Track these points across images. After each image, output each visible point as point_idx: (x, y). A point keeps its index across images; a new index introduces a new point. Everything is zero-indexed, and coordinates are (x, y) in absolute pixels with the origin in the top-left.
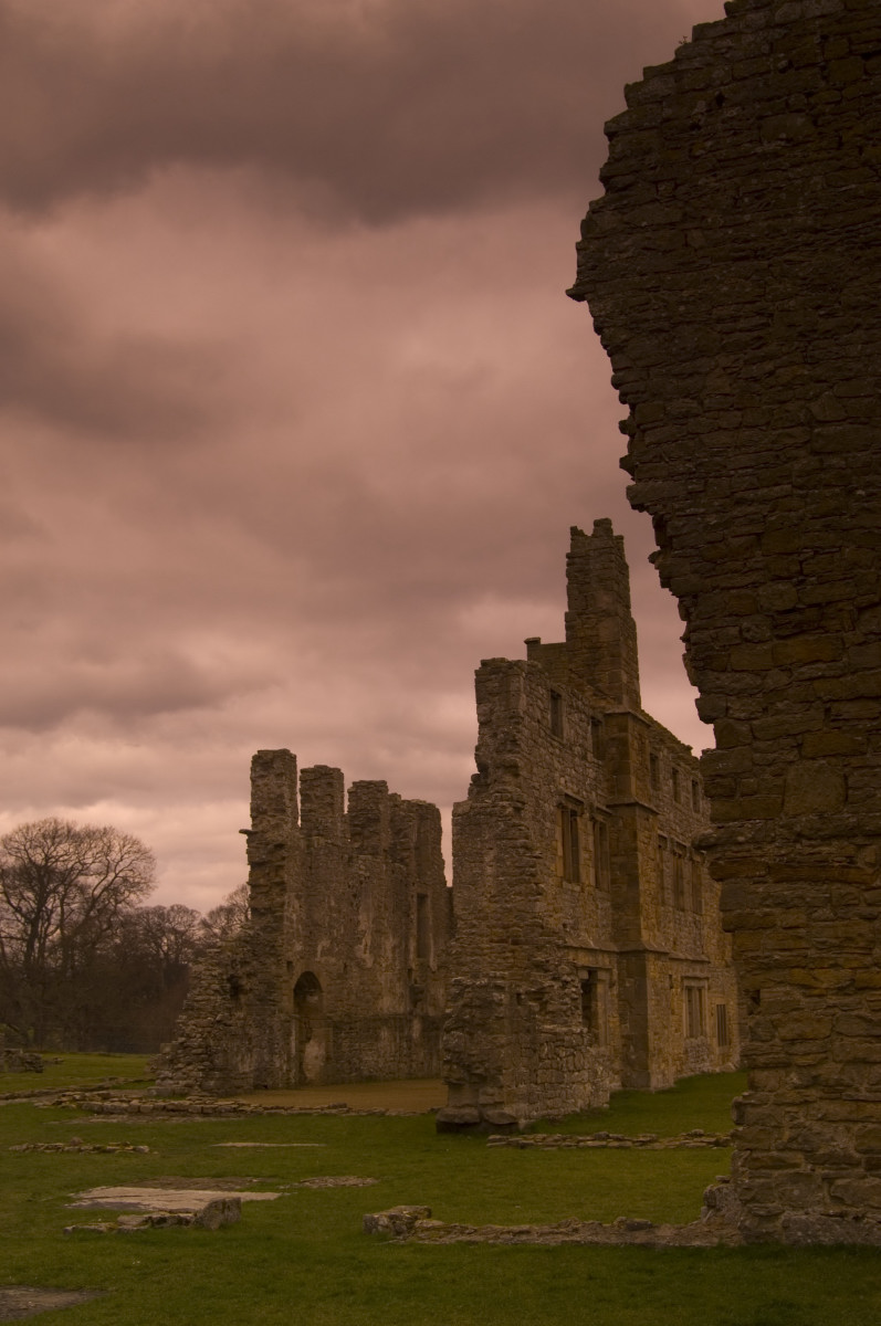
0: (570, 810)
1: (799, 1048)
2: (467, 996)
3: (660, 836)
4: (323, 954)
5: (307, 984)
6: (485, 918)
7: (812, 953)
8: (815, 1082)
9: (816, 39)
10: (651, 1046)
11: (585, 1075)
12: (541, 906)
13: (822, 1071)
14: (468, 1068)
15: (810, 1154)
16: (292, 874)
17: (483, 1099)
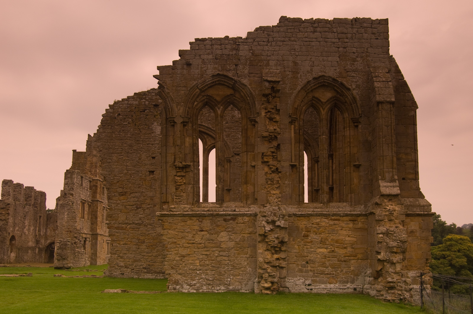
0: (83, 203)
1: (117, 252)
2: (62, 243)
3: (103, 207)
4: (17, 231)
5: (13, 238)
6: (64, 226)
7: (120, 239)
8: (119, 256)
9: (134, 108)
10: (98, 255)
11: (84, 260)
12: (76, 225)
13: (120, 255)
14: (61, 257)
15: (118, 266)
16: (11, 211)
17: (64, 263)
